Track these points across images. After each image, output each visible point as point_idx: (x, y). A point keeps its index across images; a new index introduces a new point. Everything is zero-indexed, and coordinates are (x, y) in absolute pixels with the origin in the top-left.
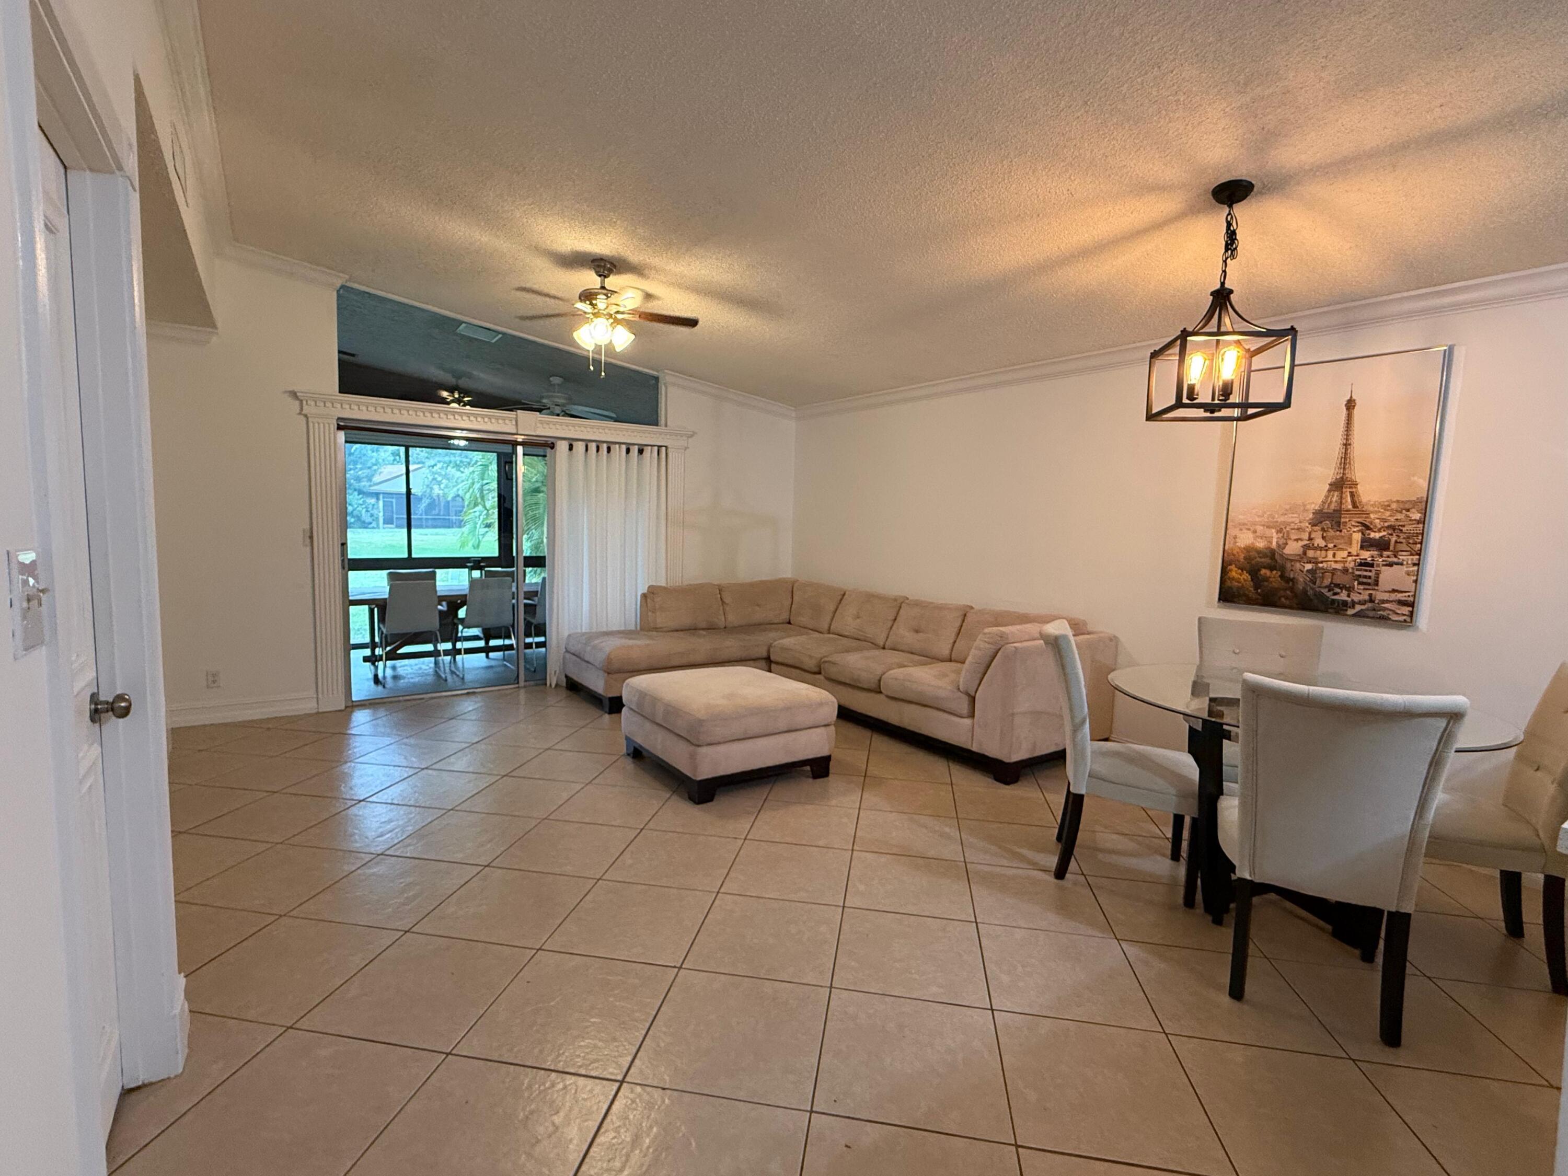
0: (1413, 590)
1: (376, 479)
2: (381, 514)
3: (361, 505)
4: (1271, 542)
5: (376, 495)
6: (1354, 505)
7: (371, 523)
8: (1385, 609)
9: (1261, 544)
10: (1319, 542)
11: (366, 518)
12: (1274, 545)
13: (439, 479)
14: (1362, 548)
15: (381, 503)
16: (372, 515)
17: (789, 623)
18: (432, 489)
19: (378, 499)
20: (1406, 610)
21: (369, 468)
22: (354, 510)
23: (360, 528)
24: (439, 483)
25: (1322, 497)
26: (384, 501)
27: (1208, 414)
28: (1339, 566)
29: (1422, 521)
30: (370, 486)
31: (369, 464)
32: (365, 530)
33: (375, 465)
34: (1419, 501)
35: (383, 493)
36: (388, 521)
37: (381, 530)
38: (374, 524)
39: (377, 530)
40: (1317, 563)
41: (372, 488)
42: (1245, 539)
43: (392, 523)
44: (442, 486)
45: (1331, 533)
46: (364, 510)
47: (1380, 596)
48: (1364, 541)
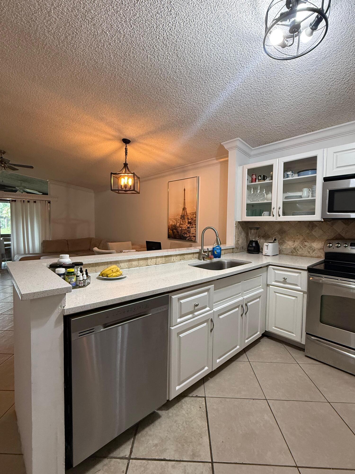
0: (195, 233)
4: (175, 223)
6: (186, 214)
7: (2, 227)
8: (192, 238)
9: (173, 224)
10: (182, 223)
12: (175, 224)
14: (188, 224)
17: (90, 250)
20: (194, 238)
25: (182, 212)
26: (7, 220)
27: (125, 192)
28: (185, 228)
29: (196, 217)
30: (2, 214)
34: (195, 213)
38: (3, 227)
40: (182, 228)
41: (2, 215)
42: (171, 223)
45: (183, 221)
47: (191, 235)
48: (188, 222)
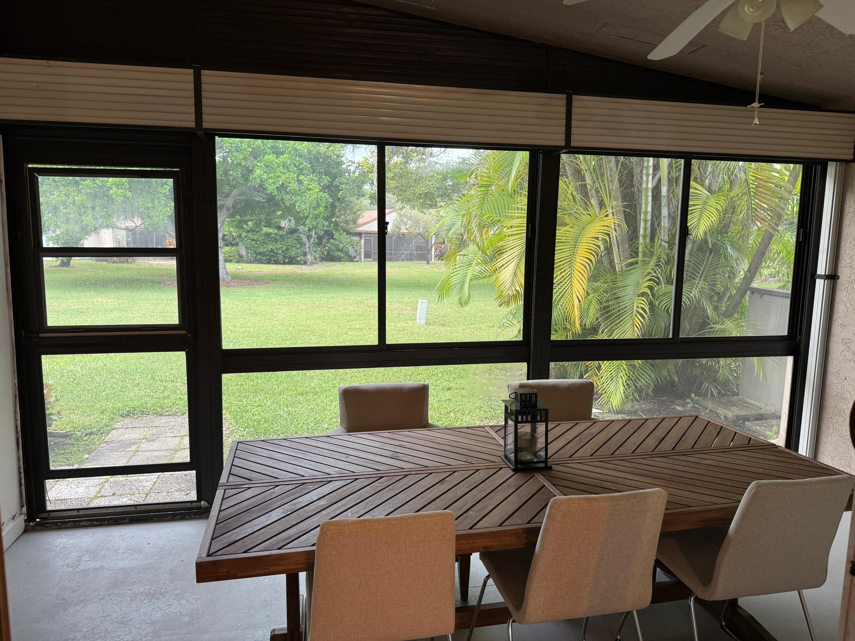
1: (360, 221)
2: (363, 250)
3: (349, 243)
5: (360, 234)
11: (352, 253)
13: (405, 220)
15: (363, 241)
16: (356, 251)
18: (400, 228)
19: (361, 238)
21: (355, 213)
22: (344, 247)
23: (347, 261)
24: (405, 224)
31: (355, 210)
32: (351, 263)
33: (359, 210)
35: (364, 233)
36: (367, 256)
37: (363, 263)
39: (359, 263)
43: (371, 258)
44: (407, 226)
46: (351, 247)
